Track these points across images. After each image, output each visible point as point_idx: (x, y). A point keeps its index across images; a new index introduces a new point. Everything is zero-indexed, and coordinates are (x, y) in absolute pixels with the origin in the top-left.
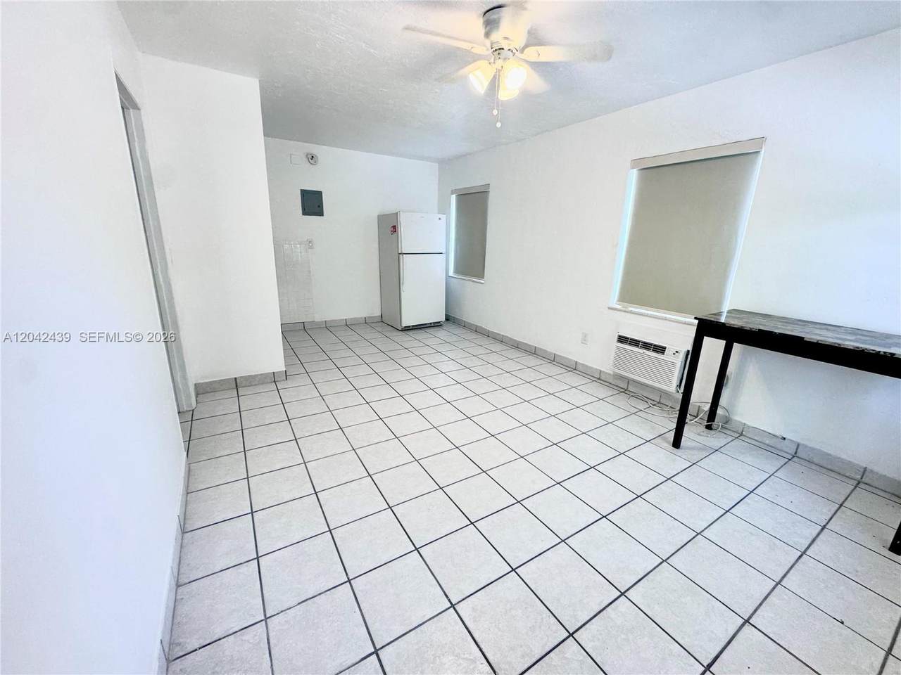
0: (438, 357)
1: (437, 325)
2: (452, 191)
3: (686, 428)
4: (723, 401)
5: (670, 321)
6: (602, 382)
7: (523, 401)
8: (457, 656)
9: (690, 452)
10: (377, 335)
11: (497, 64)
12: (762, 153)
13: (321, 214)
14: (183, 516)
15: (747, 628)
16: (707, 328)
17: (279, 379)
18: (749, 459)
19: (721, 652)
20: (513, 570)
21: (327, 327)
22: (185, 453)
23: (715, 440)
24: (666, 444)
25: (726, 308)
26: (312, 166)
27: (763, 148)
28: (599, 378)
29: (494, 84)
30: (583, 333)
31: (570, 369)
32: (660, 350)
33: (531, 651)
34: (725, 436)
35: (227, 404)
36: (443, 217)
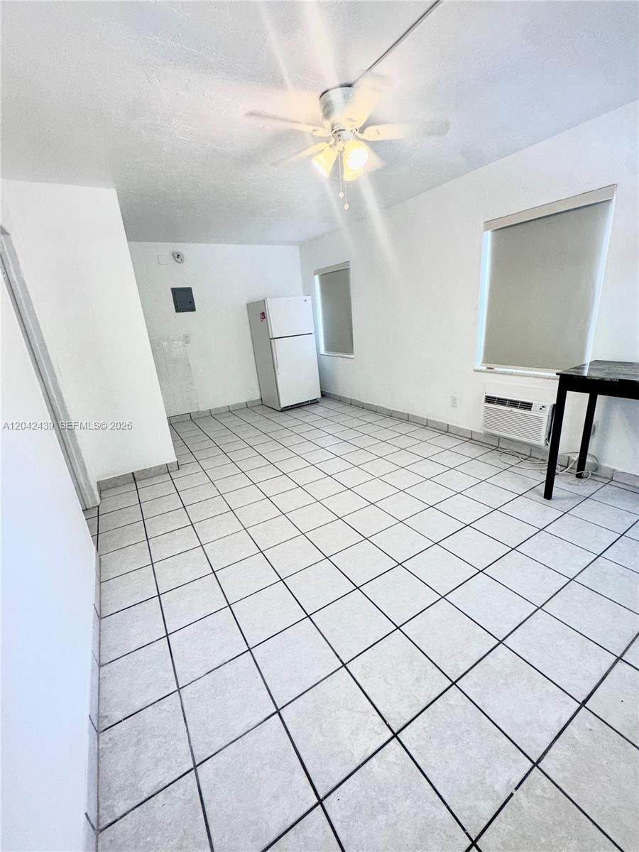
0: (317, 433)
1: (314, 402)
2: (315, 271)
3: (556, 479)
4: (592, 449)
5: (534, 377)
6: (474, 442)
7: (398, 468)
8: (351, 710)
9: (563, 502)
10: (258, 418)
11: (337, 146)
12: (614, 200)
13: (193, 309)
14: (98, 603)
15: (620, 665)
16: (569, 382)
17: (172, 469)
18: (619, 504)
19: (595, 689)
20: (398, 628)
21: (212, 415)
22: (95, 548)
23: (586, 487)
24: (538, 497)
25: (588, 359)
26: (179, 264)
27: (615, 195)
28: (471, 438)
29: (338, 167)
30: (452, 397)
31: (443, 433)
32: (527, 406)
33: (418, 700)
34: (596, 483)
35: (127, 498)
36: (309, 298)
